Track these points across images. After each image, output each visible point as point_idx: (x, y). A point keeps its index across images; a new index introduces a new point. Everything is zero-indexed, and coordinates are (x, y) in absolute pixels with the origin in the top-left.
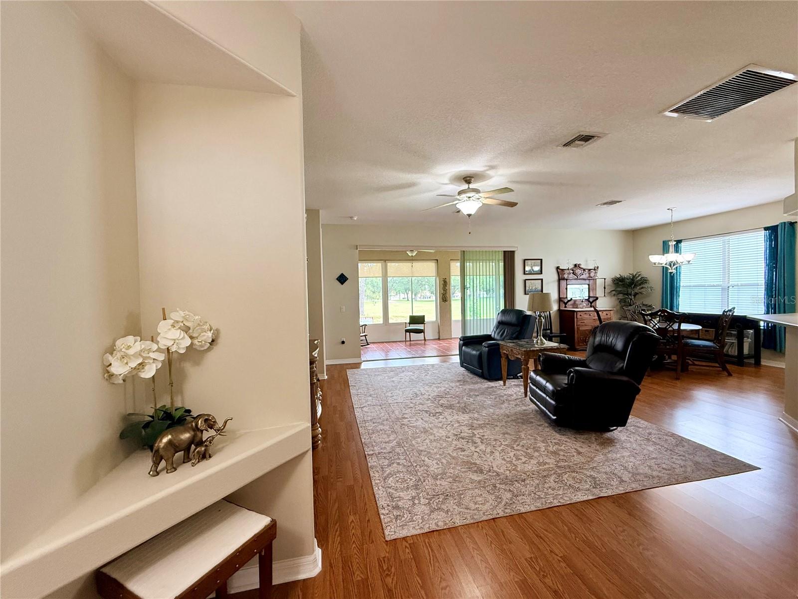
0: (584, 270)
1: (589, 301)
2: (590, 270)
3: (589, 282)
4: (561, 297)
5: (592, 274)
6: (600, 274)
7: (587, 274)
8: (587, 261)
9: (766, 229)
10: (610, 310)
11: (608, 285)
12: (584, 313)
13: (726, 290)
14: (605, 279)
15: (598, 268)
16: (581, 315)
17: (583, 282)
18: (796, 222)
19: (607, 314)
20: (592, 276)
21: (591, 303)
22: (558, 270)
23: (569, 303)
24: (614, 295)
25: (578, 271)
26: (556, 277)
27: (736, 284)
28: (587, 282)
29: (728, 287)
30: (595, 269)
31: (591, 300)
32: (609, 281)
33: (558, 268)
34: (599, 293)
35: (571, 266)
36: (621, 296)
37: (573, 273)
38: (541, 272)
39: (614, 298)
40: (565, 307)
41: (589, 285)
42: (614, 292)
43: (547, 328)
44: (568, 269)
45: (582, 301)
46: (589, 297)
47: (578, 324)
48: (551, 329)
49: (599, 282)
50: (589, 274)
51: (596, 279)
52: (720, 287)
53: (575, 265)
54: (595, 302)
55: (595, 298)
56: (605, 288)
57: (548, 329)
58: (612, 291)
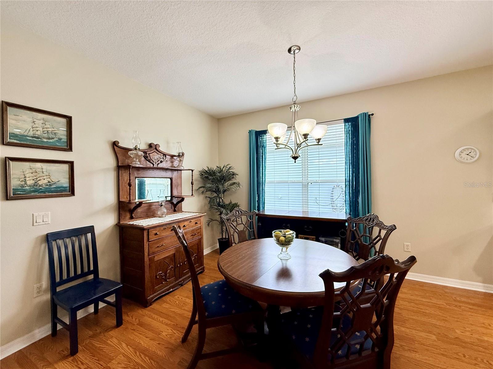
0: (165, 155)
1: (172, 203)
2: (172, 156)
3: (172, 174)
4: (120, 200)
5: (176, 163)
6: (186, 163)
7: (169, 162)
8: (168, 143)
9: (346, 121)
10: (200, 217)
11: (196, 180)
12: (162, 228)
13: (305, 186)
14: (192, 171)
15: (183, 154)
16: (156, 234)
17: (163, 173)
18: (372, 115)
19: (196, 223)
20: (176, 166)
21: (175, 206)
22: (115, 147)
23: (139, 210)
24: (203, 192)
25: (155, 156)
26: (110, 161)
27: (315, 181)
28: (169, 174)
29: (308, 183)
30: (179, 156)
31: (175, 201)
32: (196, 174)
33: (115, 144)
34: (186, 190)
35: (143, 146)
36: (209, 194)
37: (146, 157)
38: (69, 148)
39: (202, 197)
40: (132, 218)
41: (171, 179)
42: (202, 189)
43: (86, 270)
44: (136, 149)
45: (161, 206)
46: (172, 196)
47: (151, 251)
48: (96, 272)
49: (186, 175)
50: (172, 162)
51: (181, 170)
52: (301, 184)
53: (150, 146)
54: (180, 203)
55: (180, 199)
56: (192, 184)
57: (89, 273)
58: (201, 187)
